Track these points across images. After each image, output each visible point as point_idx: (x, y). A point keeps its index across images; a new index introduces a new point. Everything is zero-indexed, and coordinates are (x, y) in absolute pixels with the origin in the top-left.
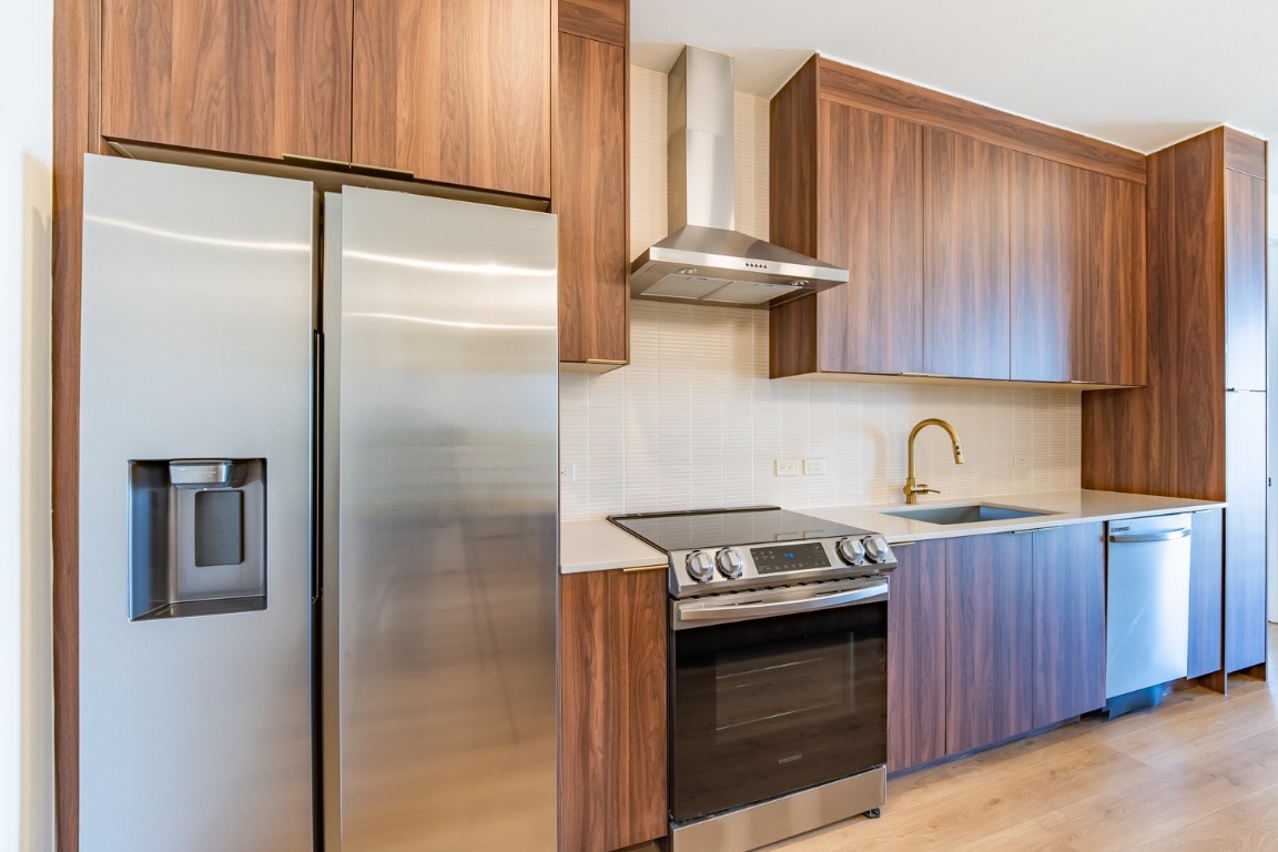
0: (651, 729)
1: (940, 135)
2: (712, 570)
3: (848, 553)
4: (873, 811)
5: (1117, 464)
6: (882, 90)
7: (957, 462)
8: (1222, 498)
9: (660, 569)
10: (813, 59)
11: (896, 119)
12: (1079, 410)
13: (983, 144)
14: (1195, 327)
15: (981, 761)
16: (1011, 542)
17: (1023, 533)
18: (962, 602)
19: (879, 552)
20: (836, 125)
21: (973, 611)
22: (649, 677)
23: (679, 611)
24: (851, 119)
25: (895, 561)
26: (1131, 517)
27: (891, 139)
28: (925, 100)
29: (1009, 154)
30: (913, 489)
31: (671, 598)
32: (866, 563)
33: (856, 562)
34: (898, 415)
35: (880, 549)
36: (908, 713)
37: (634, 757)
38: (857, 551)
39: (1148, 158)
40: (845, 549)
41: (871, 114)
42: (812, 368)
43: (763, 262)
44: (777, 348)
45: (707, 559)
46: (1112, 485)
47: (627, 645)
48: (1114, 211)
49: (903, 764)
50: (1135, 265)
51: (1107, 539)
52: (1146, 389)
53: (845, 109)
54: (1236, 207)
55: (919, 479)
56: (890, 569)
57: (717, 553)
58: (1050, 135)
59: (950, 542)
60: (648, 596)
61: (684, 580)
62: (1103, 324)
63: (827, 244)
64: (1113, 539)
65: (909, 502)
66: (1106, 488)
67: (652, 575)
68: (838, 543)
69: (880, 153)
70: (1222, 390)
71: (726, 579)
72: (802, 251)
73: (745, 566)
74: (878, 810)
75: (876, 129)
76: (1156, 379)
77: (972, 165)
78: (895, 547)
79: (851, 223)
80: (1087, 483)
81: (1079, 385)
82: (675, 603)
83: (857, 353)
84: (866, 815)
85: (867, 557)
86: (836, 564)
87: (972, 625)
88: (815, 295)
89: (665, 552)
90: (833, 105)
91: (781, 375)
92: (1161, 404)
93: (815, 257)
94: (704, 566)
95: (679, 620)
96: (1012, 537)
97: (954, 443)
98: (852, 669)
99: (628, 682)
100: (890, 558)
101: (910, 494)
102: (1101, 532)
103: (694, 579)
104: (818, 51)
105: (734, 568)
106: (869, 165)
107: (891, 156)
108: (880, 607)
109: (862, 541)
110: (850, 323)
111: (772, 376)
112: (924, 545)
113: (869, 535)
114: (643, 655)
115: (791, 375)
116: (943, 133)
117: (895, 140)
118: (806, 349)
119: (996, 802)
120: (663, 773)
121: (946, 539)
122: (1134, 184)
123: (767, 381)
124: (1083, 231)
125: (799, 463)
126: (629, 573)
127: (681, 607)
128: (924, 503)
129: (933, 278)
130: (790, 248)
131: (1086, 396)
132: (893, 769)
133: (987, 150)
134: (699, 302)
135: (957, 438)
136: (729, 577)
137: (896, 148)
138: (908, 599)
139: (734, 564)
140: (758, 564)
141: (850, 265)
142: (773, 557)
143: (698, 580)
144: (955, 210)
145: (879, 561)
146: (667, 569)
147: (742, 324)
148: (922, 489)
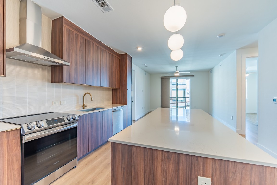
0: (16, 169)
1: (88, 41)
2: (35, 127)
3: (69, 119)
4: (75, 167)
5: (116, 100)
6: (78, 29)
7: (92, 100)
8: (127, 104)
9: (19, 129)
10: (63, 17)
11: (80, 36)
12: (111, 92)
13: (96, 45)
14: (124, 80)
15: (95, 151)
16: (99, 113)
17: (101, 112)
18: (91, 124)
19: (75, 118)
20: (68, 33)
21: (93, 126)
22: (15, 157)
23: (25, 138)
24: (71, 33)
25: (78, 119)
26: (116, 108)
27: (79, 39)
28: (86, 34)
29: (100, 48)
30: (84, 106)
31: (22, 136)
32: (73, 120)
33: (71, 120)
34: (81, 92)
35: (76, 117)
36: (81, 146)
37: (9, 178)
38: (71, 118)
39: (120, 55)
40: (68, 118)
41: (75, 33)
42: (62, 82)
43: (49, 58)
44: (53, 76)
45: (34, 124)
46: (115, 103)
47: (6, 151)
48: (115, 61)
49: (81, 156)
50: (118, 70)
51: (113, 111)
52: (119, 89)
53: (70, 30)
54: (128, 65)
55: (85, 104)
56: (78, 120)
57: (36, 123)
58: (106, 47)
59: (89, 114)
60: (14, 137)
61: (26, 130)
62: (114, 79)
63: (65, 56)
64: (114, 111)
65: (83, 109)
66: (115, 104)
67: (16, 131)
68: (67, 117)
69: (77, 41)
70: (127, 89)
71: (39, 128)
72: (59, 57)
73: (44, 124)
74: (76, 166)
75: (76, 36)
76: (120, 87)
77: (94, 48)
78: (79, 117)
79: (71, 53)
80: (113, 103)
81: (112, 88)
82: (23, 136)
83: (72, 79)
84: (74, 168)
85: (73, 119)
86: (66, 121)
87: (93, 128)
88: (63, 66)
89: (20, 125)
90: (67, 28)
91: (54, 82)
92: (121, 91)
93: (63, 59)
94: (32, 126)
95: (25, 140)
96: (99, 112)
97: (91, 97)
98: (70, 145)
99: (7, 160)
100: (78, 118)
101: (83, 107)
102: (112, 110)
103: (29, 129)
104: (64, 16)
105: (41, 125)
106: (75, 43)
107: (79, 42)
108: (76, 128)
109: (72, 116)
110: (70, 73)
111: (52, 82)
112: (84, 115)
113: (73, 115)
114: (13, 152)
115: (57, 82)
116: (89, 41)
117: (80, 40)
118: (60, 77)
119: (97, 156)
120: (20, 179)
121: (88, 114)
122: (118, 58)
123: (51, 83)
124: (111, 64)
125: (59, 102)
126: (7, 132)
127: (25, 137)
128: (86, 108)
129: (87, 67)
130: (57, 55)
131: (112, 89)
132: (79, 158)
133: (97, 46)
134: (31, 62)
135: (92, 96)
136: (40, 128)
137: (80, 41)
138: (81, 126)
139: (41, 124)
140: (47, 124)
141: (71, 62)
142: (51, 122)
143: (31, 130)
144: (91, 55)
145: (75, 119)
146: (21, 129)
147: (43, 69)
148: (86, 106)
